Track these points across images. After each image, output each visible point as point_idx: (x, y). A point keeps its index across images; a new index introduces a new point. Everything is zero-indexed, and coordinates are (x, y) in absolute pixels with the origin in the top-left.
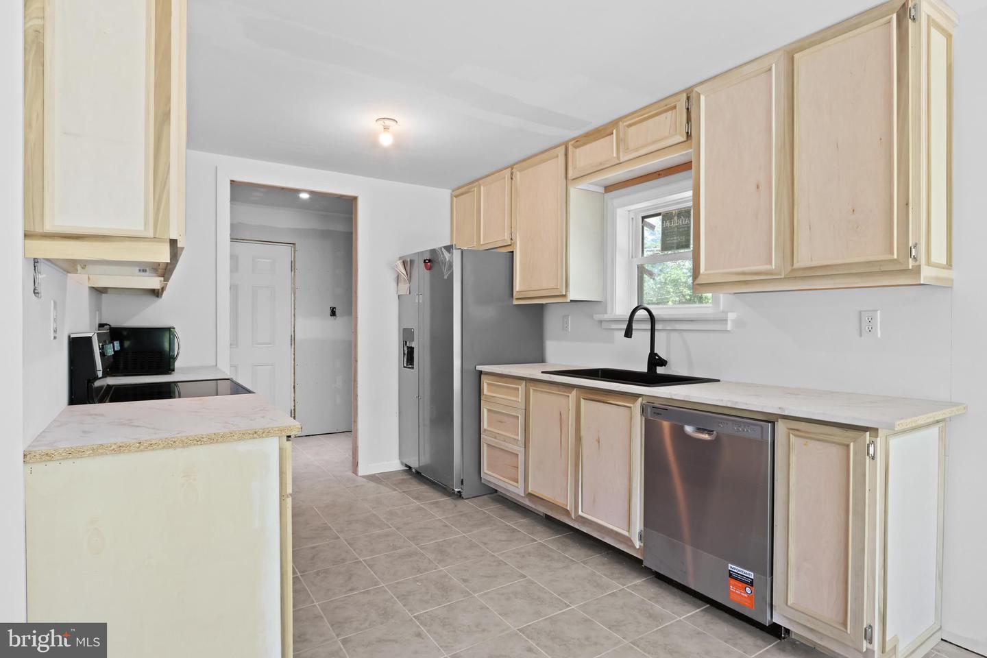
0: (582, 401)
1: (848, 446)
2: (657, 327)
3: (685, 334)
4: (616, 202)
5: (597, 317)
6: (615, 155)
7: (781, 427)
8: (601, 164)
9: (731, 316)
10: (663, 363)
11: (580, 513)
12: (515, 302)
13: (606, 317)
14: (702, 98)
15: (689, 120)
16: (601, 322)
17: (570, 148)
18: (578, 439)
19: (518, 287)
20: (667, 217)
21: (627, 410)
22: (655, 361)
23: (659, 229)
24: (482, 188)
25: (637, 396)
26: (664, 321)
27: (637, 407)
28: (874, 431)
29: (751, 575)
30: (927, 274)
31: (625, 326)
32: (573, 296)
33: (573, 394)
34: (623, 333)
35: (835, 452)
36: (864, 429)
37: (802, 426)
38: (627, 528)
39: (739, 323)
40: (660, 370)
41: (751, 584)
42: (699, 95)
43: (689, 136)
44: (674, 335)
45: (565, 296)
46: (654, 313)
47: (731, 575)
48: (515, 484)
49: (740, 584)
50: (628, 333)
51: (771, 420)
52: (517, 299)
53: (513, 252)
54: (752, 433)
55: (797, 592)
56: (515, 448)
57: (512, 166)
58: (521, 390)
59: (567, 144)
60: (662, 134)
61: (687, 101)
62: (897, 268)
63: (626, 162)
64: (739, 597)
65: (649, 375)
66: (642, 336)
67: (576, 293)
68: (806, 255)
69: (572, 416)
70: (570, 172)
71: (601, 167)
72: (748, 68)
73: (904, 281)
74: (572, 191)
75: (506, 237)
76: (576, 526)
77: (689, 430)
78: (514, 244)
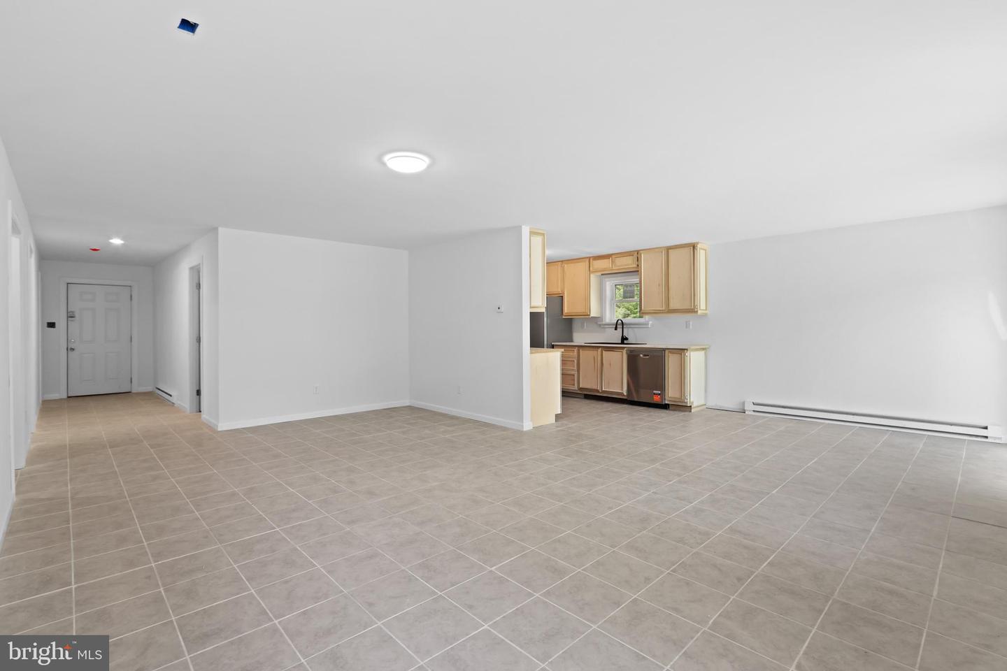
0: (604, 352)
1: (682, 354)
2: (624, 327)
3: (636, 330)
4: (607, 279)
5: (599, 323)
6: (611, 266)
7: (667, 352)
8: (605, 268)
9: (650, 322)
10: (627, 339)
11: (604, 390)
13: (603, 323)
15: (638, 260)
16: (600, 325)
17: (591, 260)
18: (602, 365)
19: (566, 310)
20: (626, 286)
21: (622, 353)
22: (624, 339)
23: (622, 290)
25: (626, 348)
26: (627, 324)
27: (625, 351)
28: (687, 349)
29: (660, 392)
30: (699, 312)
31: (615, 326)
32: (592, 315)
33: (600, 350)
34: (614, 329)
35: (678, 356)
36: (685, 349)
37: (673, 350)
38: (621, 390)
39: (652, 325)
40: (626, 342)
41: (660, 394)
42: (641, 254)
43: (638, 265)
44: (630, 329)
45: (589, 315)
46: (623, 321)
47: (655, 394)
48: (574, 386)
49: (657, 396)
50: (616, 329)
51: (664, 350)
52: (565, 316)
53: (562, 297)
55: (671, 394)
56: (573, 372)
57: (562, 261)
58: (576, 350)
59: (589, 258)
60: (628, 263)
61: (636, 254)
62: (692, 311)
63: (615, 269)
64: (657, 399)
65: (622, 343)
66: (620, 330)
67: (593, 314)
68: (673, 306)
69: (599, 358)
70: (591, 269)
71: (604, 270)
72: (657, 250)
73: (694, 314)
74: (592, 275)
75: (559, 290)
76: (601, 395)
77: (641, 355)
78: (563, 293)
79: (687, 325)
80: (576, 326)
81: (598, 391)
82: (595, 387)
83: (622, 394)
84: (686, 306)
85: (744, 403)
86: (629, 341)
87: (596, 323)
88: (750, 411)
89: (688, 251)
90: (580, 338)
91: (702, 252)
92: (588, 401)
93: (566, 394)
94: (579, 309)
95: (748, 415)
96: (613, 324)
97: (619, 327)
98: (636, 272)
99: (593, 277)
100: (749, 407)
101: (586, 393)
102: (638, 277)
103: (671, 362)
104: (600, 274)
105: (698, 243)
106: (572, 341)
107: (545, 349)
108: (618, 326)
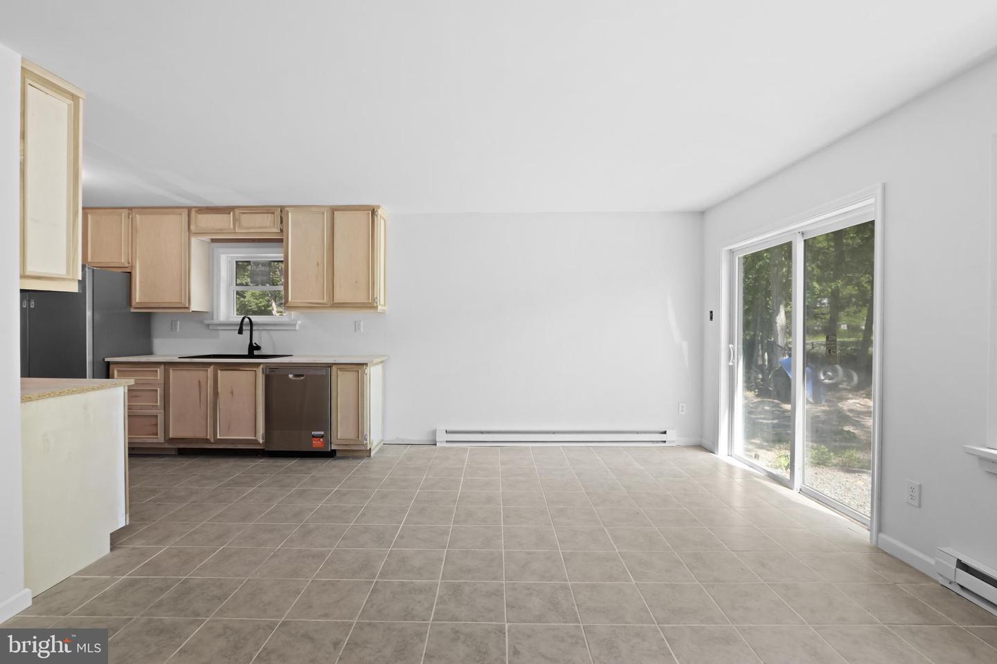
0: (219, 371)
1: (358, 371)
2: (254, 328)
3: (271, 332)
4: (221, 250)
5: (207, 322)
6: (232, 227)
7: (334, 368)
8: (221, 230)
9: (299, 322)
10: (258, 348)
11: (218, 437)
12: (133, 310)
13: (215, 321)
14: (290, 214)
15: (282, 222)
16: (208, 325)
17: (193, 213)
18: (216, 394)
19: (138, 297)
21: (253, 373)
22: (253, 348)
23: (248, 270)
24: (89, 216)
25: (260, 364)
26: (256, 325)
27: (260, 368)
28: (366, 364)
29: (323, 433)
30: (380, 308)
31: (238, 328)
33: (211, 370)
34: (237, 332)
35: (354, 374)
36: (363, 364)
37: (343, 366)
38: (253, 435)
39: (302, 326)
40: (256, 353)
41: (322, 436)
42: (288, 212)
43: (282, 230)
44: (264, 333)
45: (188, 308)
46: (252, 320)
47: (313, 437)
48: (155, 436)
49: (317, 439)
50: (240, 332)
51: (330, 366)
52: (135, 308)
53: (130, 273)
54: (323, 372)
55: (342, 432)
56: (154, 412)
57: (130, 209)
58: (160, 370)
59: (189, 209)
60: (265, 225)
61: (281, 213)
62: (371, 305)
63: (240, 233)
64: (317, 444)
65: (251, 355)
66: (246, 333)
67: (194, 307)
68: (339, 298)
69: (210, 382)
70: (192, 227)
71: (221, 231)
72: (313, 209)
73: (372, 311)
74: (194, 240)
75: (124, 261)
76: (214, 447)
77: (291, 376)
78: (132, 267)
79: (356, 326)
80: (159, 326)
81: (207, 441)
82: (201, 435)
83: (255, 441)
84: (361, 298)
85: (434, 433)
86: (264, 352)
87: (202, 322)
88: (441, 442)
89: (364, 217)
90: (167, 348)
91: (382, 222)
92: (186, 462)
93: (136, 452)
94: (168, 296)
95: (440, 448)
96: (235, 325)
97: (246, 328)
98: (279, 241)
99: (194, 241)
100: (441, 437)
101: (182, 446)
102: (282, 250)
103: (342, 385)
104: (207, 238)
105: (379, 207)
106: (150, 353)
107: (89, 381)
108: (244, 328)
